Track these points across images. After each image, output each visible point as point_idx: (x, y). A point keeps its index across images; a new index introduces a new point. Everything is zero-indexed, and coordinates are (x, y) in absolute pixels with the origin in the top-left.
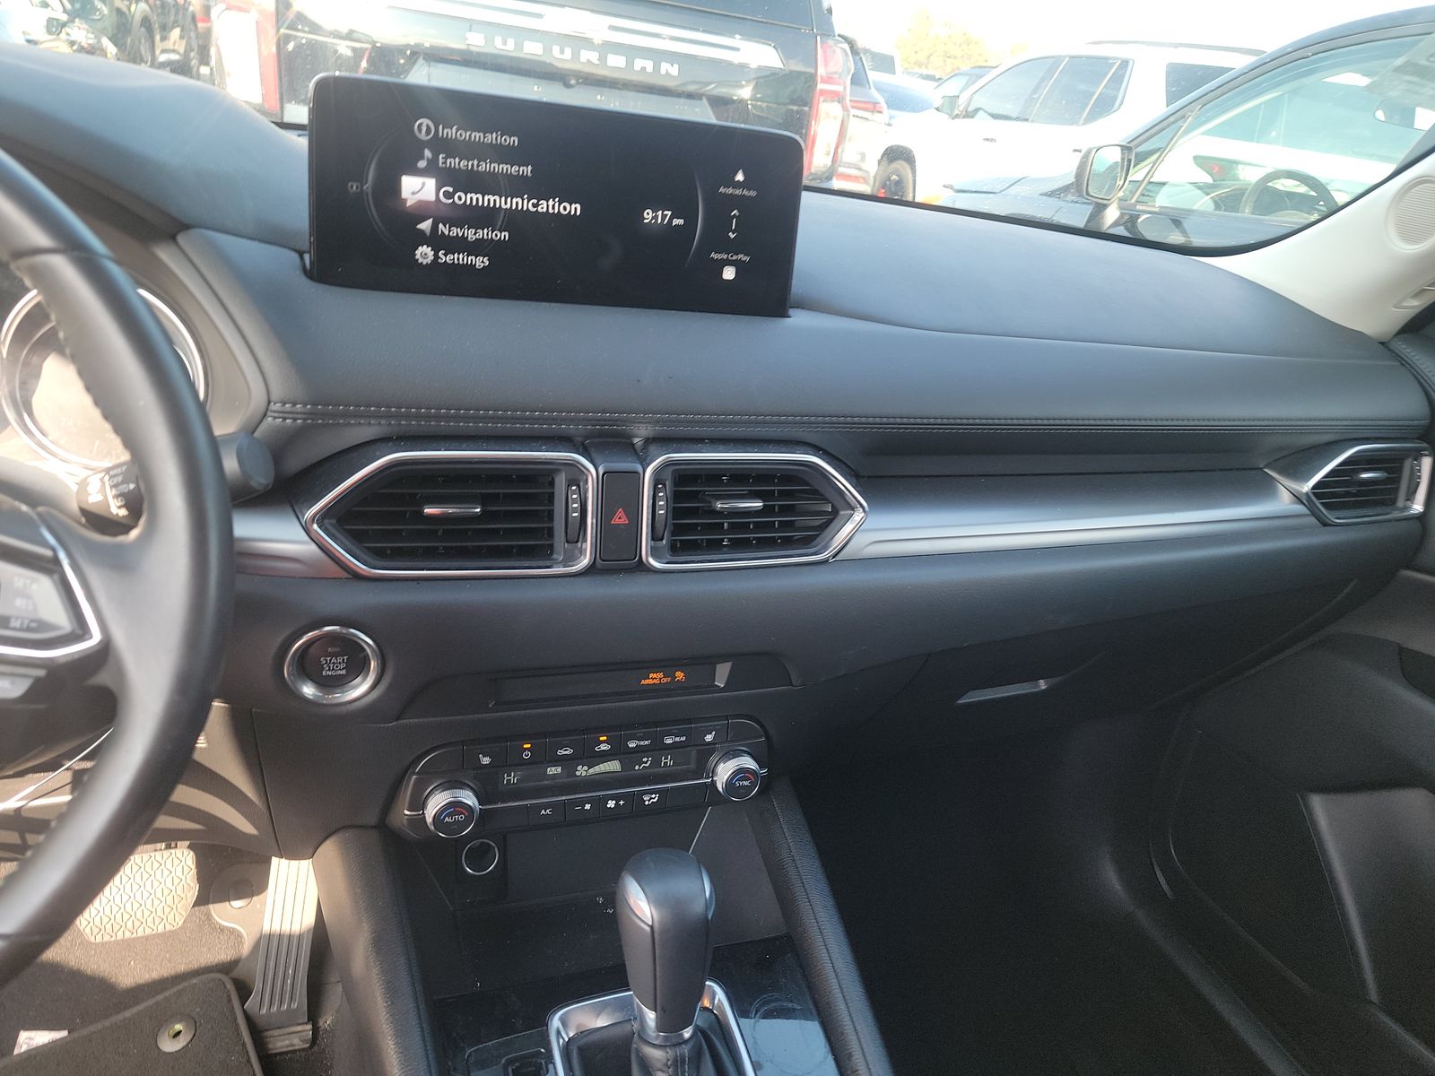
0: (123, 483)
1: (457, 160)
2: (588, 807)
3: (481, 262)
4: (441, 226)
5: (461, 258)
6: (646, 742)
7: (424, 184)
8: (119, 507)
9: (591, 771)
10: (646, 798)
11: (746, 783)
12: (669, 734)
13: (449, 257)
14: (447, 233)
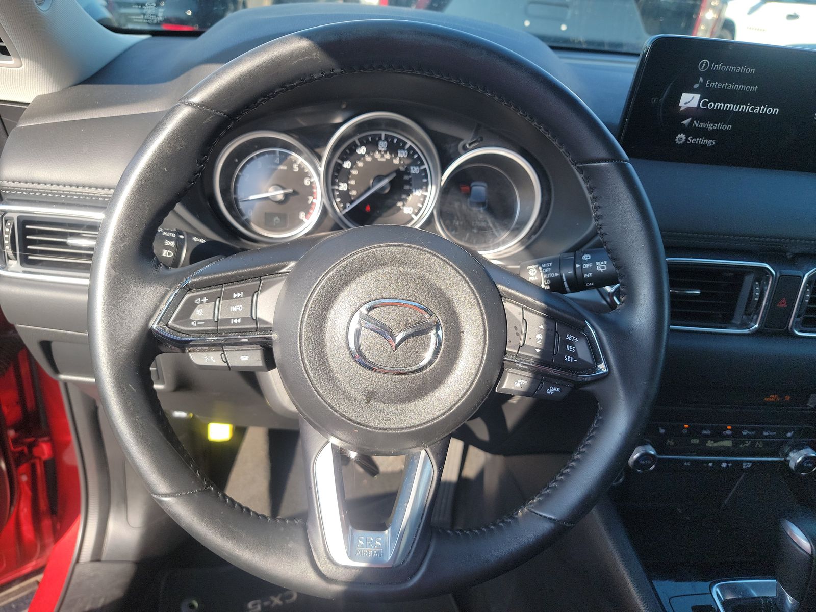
0: (551, 272)
1: (716, 83)
2: (711, 464)
3: (710, 143)
4: (695, 122)
5: (700, 141)
6: (753, 433)
7: (693, 98)
8: (546, 285)
9: (715, 444)
10: (744, 464)
11: (810, 465)
12: (767, 429)
13: (694, 140)
14: (697, 126)
